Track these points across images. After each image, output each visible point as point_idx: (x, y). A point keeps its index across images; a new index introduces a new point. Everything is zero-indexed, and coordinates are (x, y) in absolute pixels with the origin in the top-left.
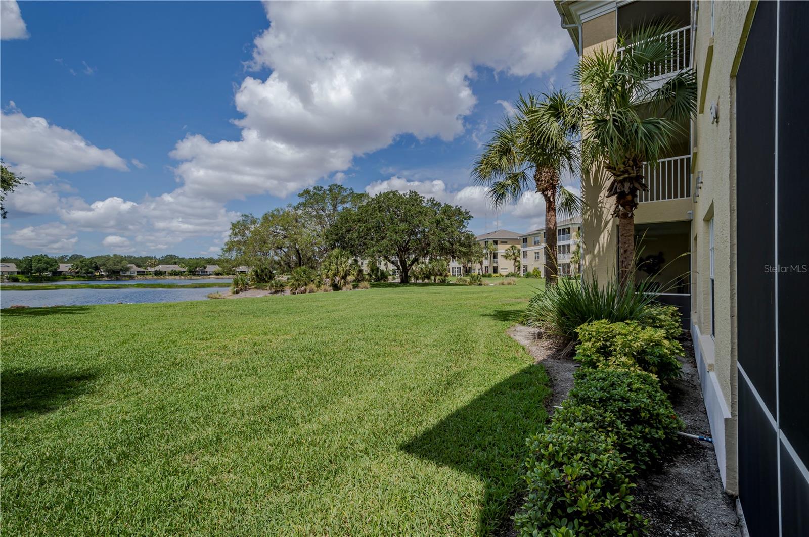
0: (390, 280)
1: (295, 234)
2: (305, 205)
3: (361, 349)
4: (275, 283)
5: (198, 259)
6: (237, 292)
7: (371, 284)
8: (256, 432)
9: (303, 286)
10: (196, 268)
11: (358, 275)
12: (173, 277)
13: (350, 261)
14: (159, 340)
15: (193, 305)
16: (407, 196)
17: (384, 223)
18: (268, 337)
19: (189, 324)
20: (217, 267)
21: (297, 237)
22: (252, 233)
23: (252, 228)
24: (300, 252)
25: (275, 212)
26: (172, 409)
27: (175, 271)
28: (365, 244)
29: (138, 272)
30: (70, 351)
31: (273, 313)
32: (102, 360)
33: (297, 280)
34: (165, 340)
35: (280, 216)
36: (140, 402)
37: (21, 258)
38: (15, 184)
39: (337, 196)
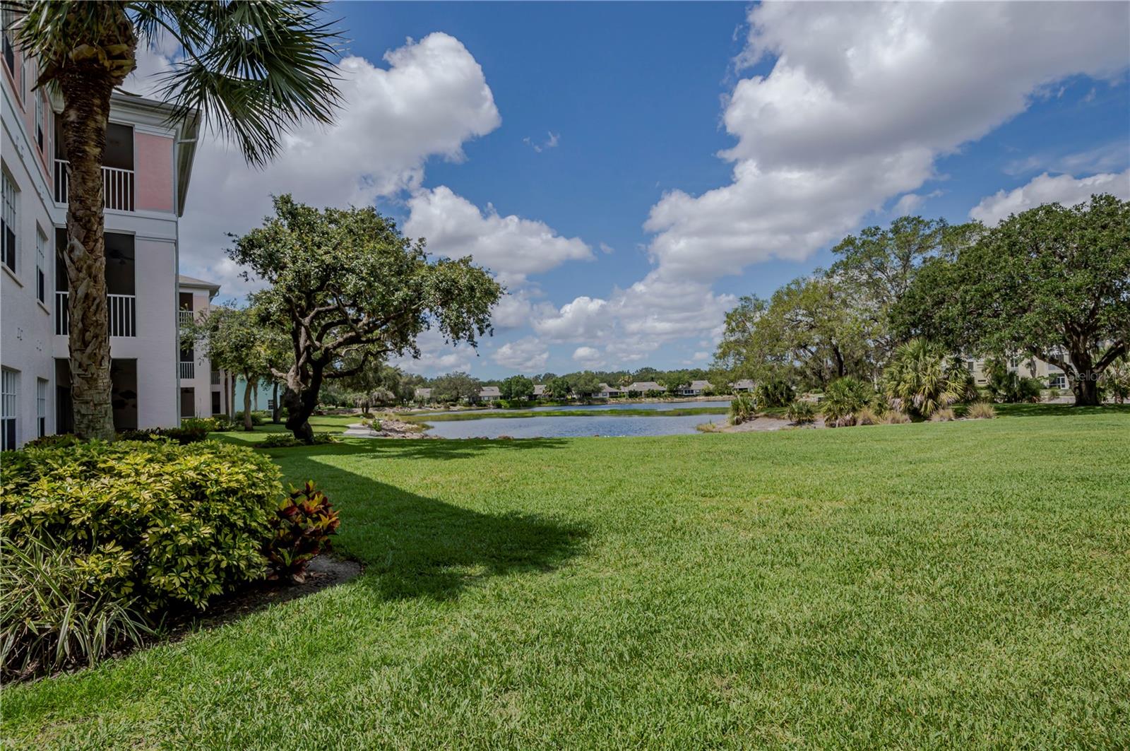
0: (1045, 397)
1: (829, 321)
2: (846, 266)
3: (1005, 545)
4: (798, 408)
5: (680, 372)
6: (738, 422)
7: (997, 409)
8: (816, 668)
9: (848, 413)
10: (678, 385)
11: (965, 390)
12: (650, 399)
13: (944, 364)
14: (649, 491)
15: (682, 441)
16: (1087, 209)
17: (1025, 278)
18: (805, 501)
19: (682, 470)
20: (706, 382)
21: (834, 323)
22: (757, 325)
23: (757, 317)
24: (840, 350)
25: (793, 287)
26: (684, 598)
27: (653, 391)
28: (977, 325)
29: (611, 393)
30: (558, 496)
31: (804, 458)
32: (591, 513)
33: (837, 402)
34: (656, 492)
35: (803, 291)
36: (641, 578)
37: (502, 380)
38: (499, 295)
39: (909, 238)
